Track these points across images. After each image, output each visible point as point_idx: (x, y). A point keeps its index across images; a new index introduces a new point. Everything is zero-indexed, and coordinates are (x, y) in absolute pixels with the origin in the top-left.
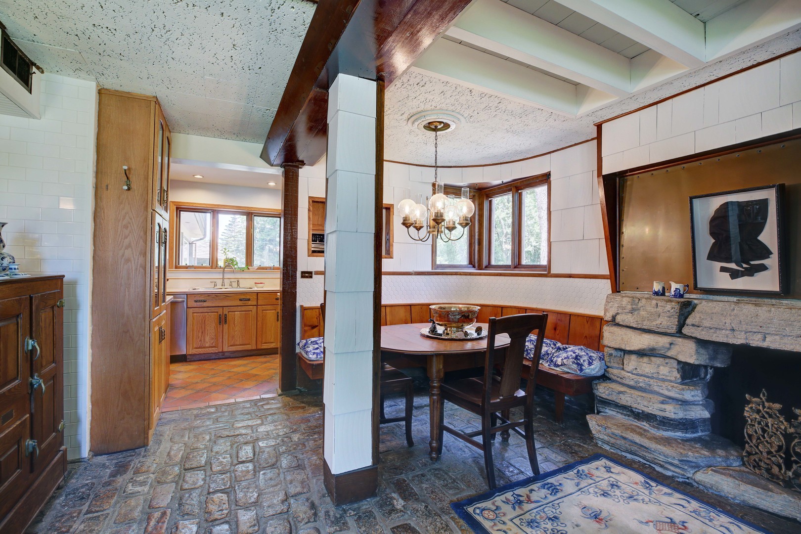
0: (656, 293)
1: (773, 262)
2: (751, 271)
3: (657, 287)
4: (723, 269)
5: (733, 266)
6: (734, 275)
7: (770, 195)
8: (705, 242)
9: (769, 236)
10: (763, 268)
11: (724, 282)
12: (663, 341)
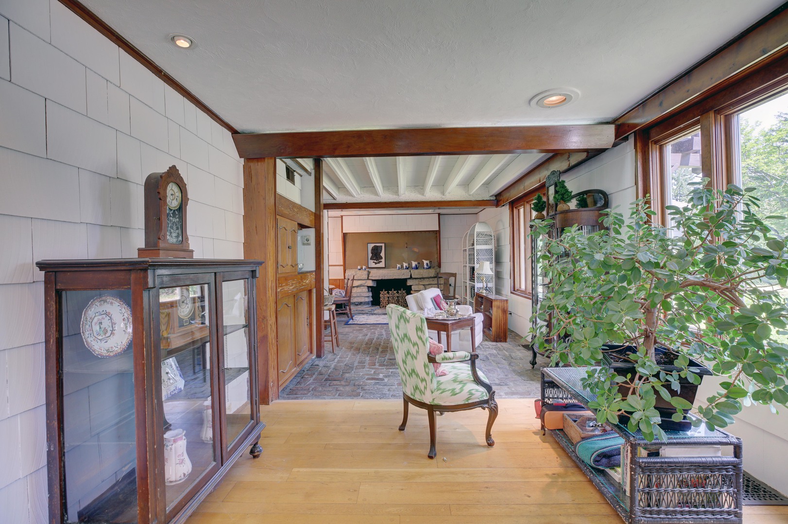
0: (360, 269)
1: (383, 260)
2: (379, 263)
3: (359, 267)
4: (373, 262)
5: (375, 261)
6: (376, 263)
7: (383, 245)
8: (370, 255)
9: (382, 254)
10: (381, 262)
11: (374, 265)
12: (364, 282)
